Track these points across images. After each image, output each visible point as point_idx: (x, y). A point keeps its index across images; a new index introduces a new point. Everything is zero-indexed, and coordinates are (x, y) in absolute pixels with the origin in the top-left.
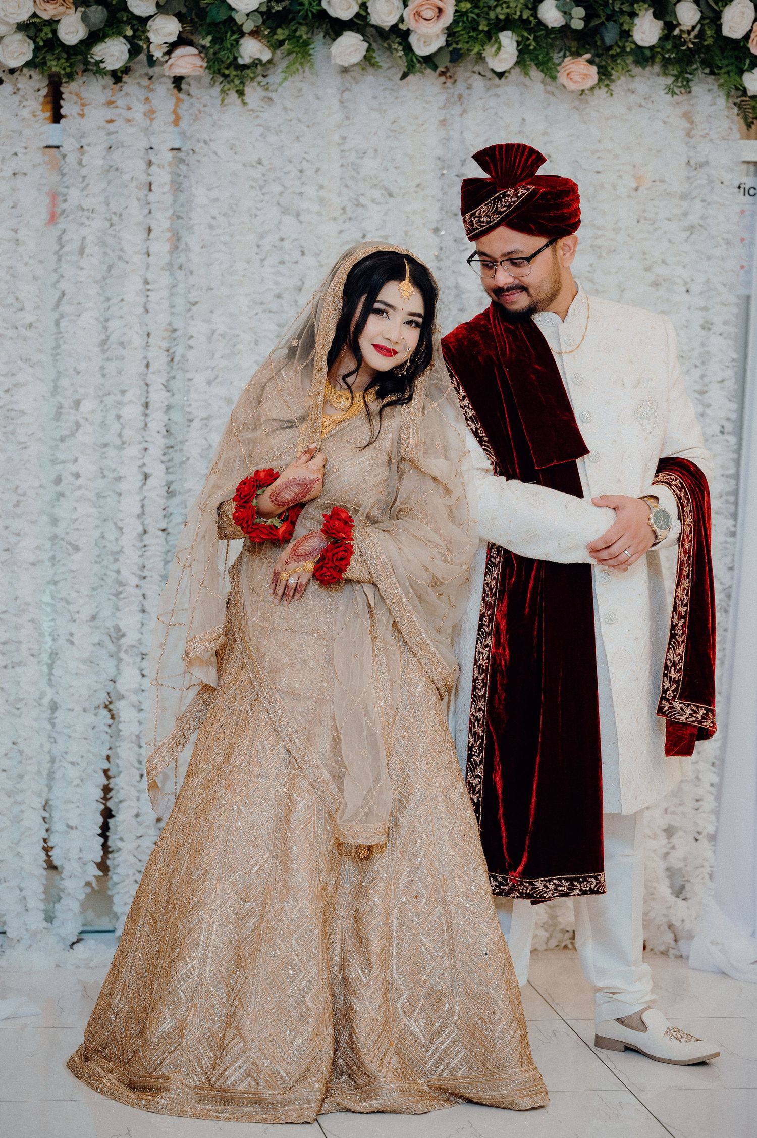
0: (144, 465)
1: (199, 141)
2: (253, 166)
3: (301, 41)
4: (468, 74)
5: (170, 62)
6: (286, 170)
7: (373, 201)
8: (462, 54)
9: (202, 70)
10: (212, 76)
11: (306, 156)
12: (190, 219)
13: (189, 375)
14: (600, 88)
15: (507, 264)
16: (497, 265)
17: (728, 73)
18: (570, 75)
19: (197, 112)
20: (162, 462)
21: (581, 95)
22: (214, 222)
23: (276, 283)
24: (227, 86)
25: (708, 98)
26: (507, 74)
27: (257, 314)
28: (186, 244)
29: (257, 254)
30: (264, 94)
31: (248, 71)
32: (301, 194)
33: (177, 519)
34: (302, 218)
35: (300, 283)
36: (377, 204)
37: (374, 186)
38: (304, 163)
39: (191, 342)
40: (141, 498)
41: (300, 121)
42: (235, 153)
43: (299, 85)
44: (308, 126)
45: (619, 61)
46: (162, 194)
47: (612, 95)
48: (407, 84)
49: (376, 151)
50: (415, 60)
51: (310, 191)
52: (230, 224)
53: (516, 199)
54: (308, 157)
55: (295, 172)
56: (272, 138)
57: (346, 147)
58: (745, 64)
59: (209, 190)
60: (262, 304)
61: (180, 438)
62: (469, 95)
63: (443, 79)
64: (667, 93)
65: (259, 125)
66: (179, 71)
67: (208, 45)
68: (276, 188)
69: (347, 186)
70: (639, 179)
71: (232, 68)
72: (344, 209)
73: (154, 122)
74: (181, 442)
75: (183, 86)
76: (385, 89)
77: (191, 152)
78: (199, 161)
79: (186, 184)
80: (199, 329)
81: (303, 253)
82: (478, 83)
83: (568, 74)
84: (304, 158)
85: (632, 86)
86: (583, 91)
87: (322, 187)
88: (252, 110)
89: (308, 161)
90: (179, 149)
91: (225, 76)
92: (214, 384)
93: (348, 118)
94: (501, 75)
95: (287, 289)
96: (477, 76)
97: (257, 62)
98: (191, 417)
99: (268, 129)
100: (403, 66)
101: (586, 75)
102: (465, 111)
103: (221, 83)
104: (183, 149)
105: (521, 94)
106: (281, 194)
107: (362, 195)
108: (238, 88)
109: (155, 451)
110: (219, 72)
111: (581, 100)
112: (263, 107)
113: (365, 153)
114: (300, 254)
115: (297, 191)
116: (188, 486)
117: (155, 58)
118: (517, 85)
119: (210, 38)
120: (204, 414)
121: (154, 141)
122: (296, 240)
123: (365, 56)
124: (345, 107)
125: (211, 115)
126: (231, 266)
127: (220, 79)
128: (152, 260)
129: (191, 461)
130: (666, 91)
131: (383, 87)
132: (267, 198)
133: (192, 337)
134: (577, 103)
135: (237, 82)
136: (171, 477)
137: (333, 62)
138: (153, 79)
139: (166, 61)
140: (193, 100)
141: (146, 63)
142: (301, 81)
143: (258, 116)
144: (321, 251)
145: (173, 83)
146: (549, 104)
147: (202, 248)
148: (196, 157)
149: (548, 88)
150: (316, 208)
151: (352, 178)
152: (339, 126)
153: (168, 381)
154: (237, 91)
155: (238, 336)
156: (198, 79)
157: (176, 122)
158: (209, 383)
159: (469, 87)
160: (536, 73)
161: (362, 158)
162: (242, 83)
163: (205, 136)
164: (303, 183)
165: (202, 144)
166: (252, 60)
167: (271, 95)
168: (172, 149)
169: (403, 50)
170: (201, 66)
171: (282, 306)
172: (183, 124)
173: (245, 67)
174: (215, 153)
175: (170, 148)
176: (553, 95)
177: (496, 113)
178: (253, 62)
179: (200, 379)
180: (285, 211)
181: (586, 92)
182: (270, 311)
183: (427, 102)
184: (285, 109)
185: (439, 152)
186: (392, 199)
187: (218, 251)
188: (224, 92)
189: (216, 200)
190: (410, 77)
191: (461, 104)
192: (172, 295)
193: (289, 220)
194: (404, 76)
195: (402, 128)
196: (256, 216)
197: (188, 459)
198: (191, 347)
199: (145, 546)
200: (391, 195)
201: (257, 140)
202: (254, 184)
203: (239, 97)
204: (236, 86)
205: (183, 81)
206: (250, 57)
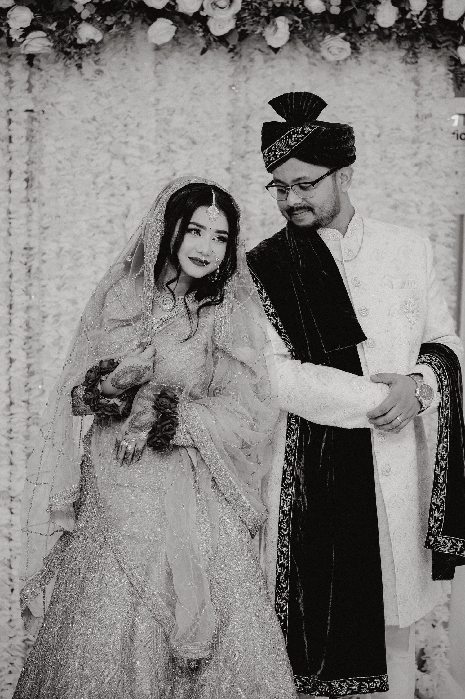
0: (10, 352)
1: (47, 104)
2: (89, 122)
3: (125, 26)
4: (250, 50)
5: (25, 43)
6: (114, 125)
7: (181, 147)
8: (248, 34)
9: (50, 49)
10: (56, 54)
11: (129, 114)
12: (42, 163)
13: (43, 283)
14: (351, 59)
15: (297, 188)
16: (288, 189)
17: (447, 47)
18: (330, 50)
19: (46, 82)
20: (23, 349)
21: (337, 65)
22: (61, 166)
23: (109, 211)
24: (68, 62)
25: (431, 66)
26: (281, 50)
27: (94, 235)
28: (39, 183)
29: (93, 189)
30: (96, 67)
31: (85, 49)
32: (126, 143)
33: (35, 393)
34: (128, 161)
35: (127, 211)
36: (185, 149)
37: (182, 136)
38: (128, 119)
39: (44, 258)
40: (8, 377)
41: (124, 87)
42: (75, 113)
43: (123, 60)
44: (131, 91)
45: (365, 39)
46: (19, 144)
47: (360, 64)
48: (205, 58)
49: (182, 109)
50: (212, 39)
51: (133, 140)
52: (73, 167)
53: (303, 136)
54: (131, 115)
55: (121, 127)
56: (103, 101)
57: (160, 107)
58: (460, 40)
59: (56, 141)
60: (97, 227)
61: (37, 331)
62: (252, 66)
63: (232, 54)
64: (401, 63)
65: (93, 91)
66: (31, 50)
67: (54, 29)
68: (107, 139)
69: (161, 137)
70: (381, 128)
71: (72, 47)
72: (159, 154)
73: (13, 90)
74: (38, 334)
75: (35, 62)
76: (189, 62)
77: (41, 113)
78: (47, 119)
79: (38, 137)
80: (51, 247)
81: (128, 188)
82: (258, 57)
83: (328, 49)
84: (128, 116)
85: (373, 58)
86: (338, 61)
87: (141, 138)
88: (88, 80)
89: (131, 118)
90: (32, 111)
91: (67, 54)
92: (62, 289)
93: (160, 85)
94: (276, 50)
95: (116, 215)
96: (257, 52)
97: (91, 42)
98: (45, 315)
99: (100, 94)
100: (202, 43)
101: (342, 49)
102: (248, 78)
103: (64, 59)
104: (36, 110)
105: (291, 65)
106: (111, 143)
107: (172, 143)
108: (77, 63)
109: (18, 342)
110: (62, 50)
111: (336, 69)
112: (96, 77)
113: (174, 111)
114: (126, 188)
115: (124, 141)
116: (45, 367)
117: (13, 40)
118: (288, 58)
119: (55, 24)
120: (55, 312)
121: (13, 104)
122: (122, 178)
123: (174, 37)
124: (157, 77)
125: (56, 84)
126: (74, 199)
127: (63, 56)
128: (12, 195)
129: (46, 349)
130: (401, 61)
131: (187, 61)
132: (100, 146)
133: (44, 254)
134: (333, 71)
135: (76, 58)
136: (31, 361)
137: (149, 42)
138: (12, 57)
139: (22, 42)
140: (43, 73)
141: (6, 45)
142: (125, 57)
143: (92, 85)
144: (142, 186)
145: (27, 60)
146: (312, 72)
147: (52, 185)
148: (45, 116)
149: (312, 60)
150: (137, 153)
151: (165, 130)
152: (154, 91)
153: (26, 288)
154: (77, 65)
155: (80, 252)
156: (46, 56)
157: (29, 90)
158: (59, 288)
159: (252, 60)
160: (303, 49)
161: (171, 115)
162: (80, 58)
163: (52, 100)
164: (127, 135)
165: (50, 106)
166: (88, 41)
167: (102, 68)
168: (27, 111)
169: (203, 31)
170: (49, 46)
171: (113, 228)
172: (35, 91)
173: (83, 46)
174: (60, 113)
175: (25, 109)
176: (315, 65)
177: (272, 80)
178: (89, 42)
179: (52, 286)
180: (114, 156)
181: (341, 62)
182: (104, 233)
183: (221, 72)
184: (113, 78)
185: (230, 109)
186: (195, 146)
187: (63, 188)
188: (67, 66)
189: (62, 149)
190: (209, 53)
191: (246, 73)
192: (29, 221)
193: (117, 163)
194: (204, 51)
195: (202, 91)
196: (92, 160)
197: (44, 347)
198: (44, 262)
199: (11, 414)
200: (194, 143)
201: (91, 102)
202: (91, 137)
203: (78, 70)
204: (76, 61)
205: (35, 59)
206: (87, 38)
